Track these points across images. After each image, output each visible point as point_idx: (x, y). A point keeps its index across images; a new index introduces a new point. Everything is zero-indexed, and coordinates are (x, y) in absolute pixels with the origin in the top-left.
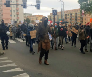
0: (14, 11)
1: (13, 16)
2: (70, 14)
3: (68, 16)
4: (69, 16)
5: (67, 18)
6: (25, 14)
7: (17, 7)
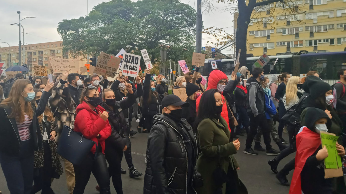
2: (39, 52)
3: (33, 57)
4: (37, 56)
5: (33, 60)
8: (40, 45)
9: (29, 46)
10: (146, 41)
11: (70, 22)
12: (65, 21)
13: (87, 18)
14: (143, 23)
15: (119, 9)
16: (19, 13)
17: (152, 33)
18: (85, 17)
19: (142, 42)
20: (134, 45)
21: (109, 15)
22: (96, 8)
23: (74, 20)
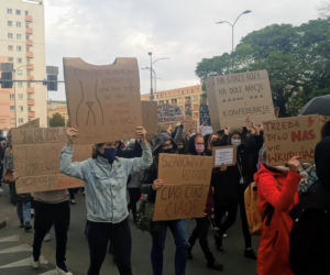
0: (21, 96)
1: (18, 109)
2: (172, 100)
6: (50, 102)
7: (29, 86)
8: (174, 91)
9: (162, 94)
10: (314, 78)
11: (210, 60)
12: (205, 60)
13: (233, 54)
14: (310, 53)
15: (276, 38)
16: (150, 54)
17: (323, 67)
18: (229, 53)
19: (309, 79)
20: (297, 85)
21: (262, 48)
22: (245, 40)
23: (216, 58)
